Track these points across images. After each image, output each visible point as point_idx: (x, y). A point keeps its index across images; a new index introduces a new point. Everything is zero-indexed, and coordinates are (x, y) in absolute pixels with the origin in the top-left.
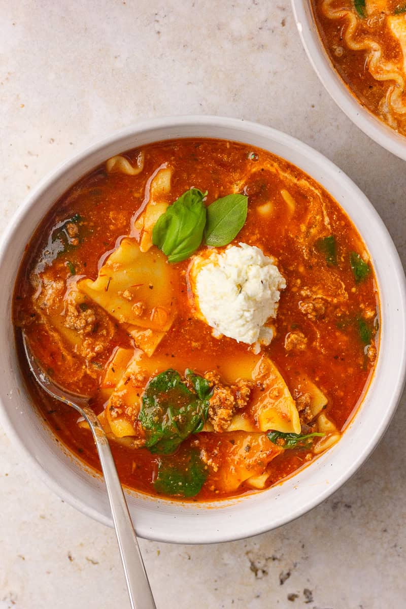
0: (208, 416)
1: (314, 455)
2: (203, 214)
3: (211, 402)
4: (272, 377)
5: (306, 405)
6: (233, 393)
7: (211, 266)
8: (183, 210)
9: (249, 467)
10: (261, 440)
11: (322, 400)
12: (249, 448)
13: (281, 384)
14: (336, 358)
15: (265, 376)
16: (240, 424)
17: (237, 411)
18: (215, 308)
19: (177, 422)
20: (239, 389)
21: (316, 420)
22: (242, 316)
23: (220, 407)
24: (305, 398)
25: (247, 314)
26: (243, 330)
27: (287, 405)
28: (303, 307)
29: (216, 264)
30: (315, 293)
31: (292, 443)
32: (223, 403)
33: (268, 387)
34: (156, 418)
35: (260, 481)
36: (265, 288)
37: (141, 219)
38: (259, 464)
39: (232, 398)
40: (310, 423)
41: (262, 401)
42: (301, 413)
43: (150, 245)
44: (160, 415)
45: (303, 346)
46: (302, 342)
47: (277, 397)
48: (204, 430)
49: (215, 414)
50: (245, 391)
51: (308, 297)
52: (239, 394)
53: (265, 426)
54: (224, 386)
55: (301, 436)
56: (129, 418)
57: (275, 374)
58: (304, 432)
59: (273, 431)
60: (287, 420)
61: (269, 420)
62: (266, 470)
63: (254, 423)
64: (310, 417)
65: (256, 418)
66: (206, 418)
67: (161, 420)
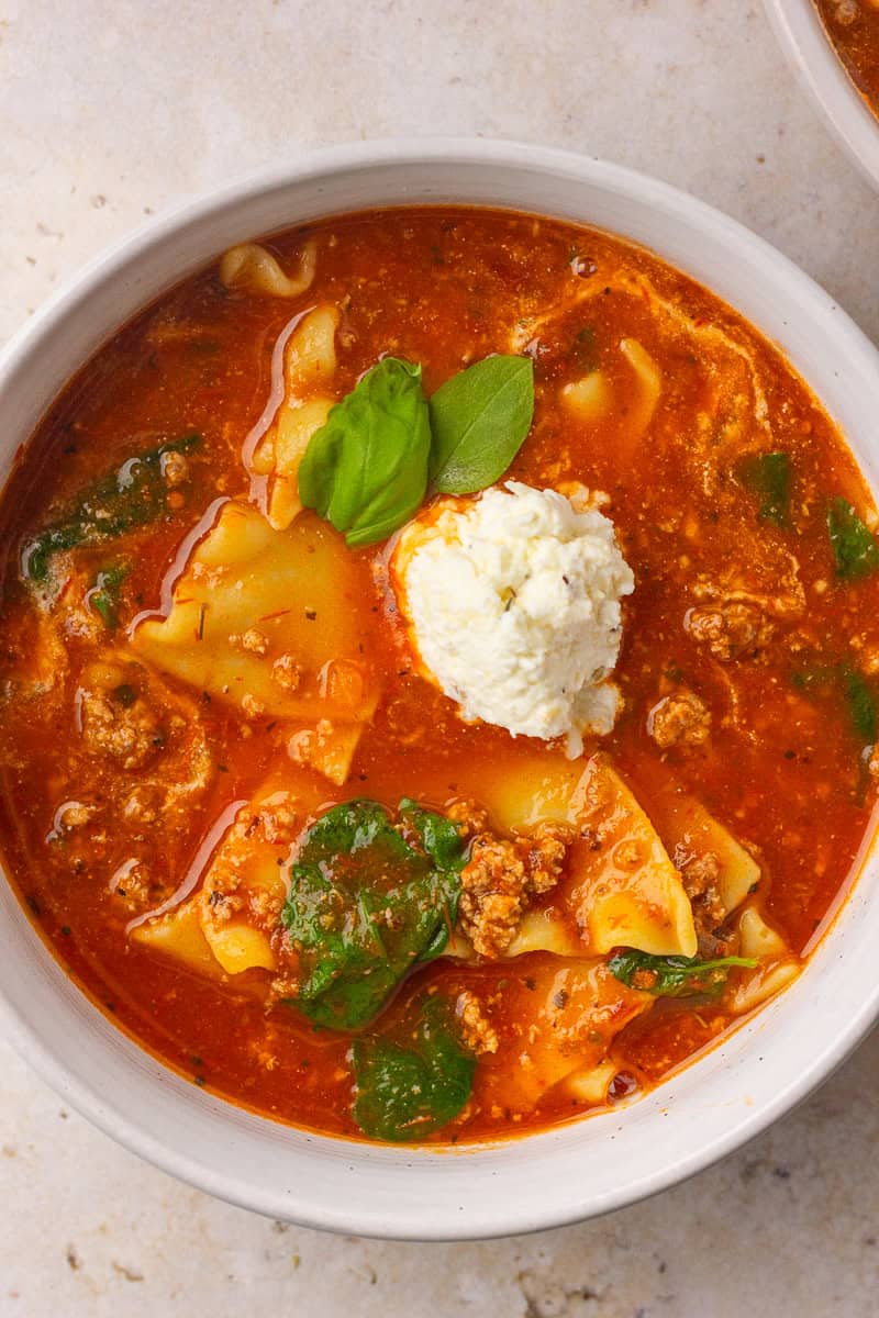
0: (459, 915)
1: (732, 1017)
2: (422, 417)
3: (466, 877)
4: (619, 813)
5: (708, 883)
6: (522, 853)
7: (438, 545)
8: (370, 414)
9: (567, 1048)
10: (594, 979)
11: (746, 871)
12: (564, 998)
13: (643, 830)
14: (791, 755)
15: (601, 813)
16: (540, 935)
17: (534, 902)
18: (452, 651)
19: (381, 926)
20: (536, 846)
21: (732, 922)
22: (515, 669)
23: (487, 890)
24: (705, 867)
25: (527, 664)
26: (522, 704)
27: (662, 884)
28: (698, 625)
29: (451, 539)
30: (728, 588)
31: (673, 981)
32: (494, 883)
33: (611, 839)
34: (327, 919)
35: (595, 1083)
36: (575, 596)
37: (268, 447)
38: (592, 1037)
39: (519, 867)
40: (719, 930)
41: (595, 875)
42: (697, 902)
43: (295, 509)
44: (338, 910)
45: (701, 735)
46: (698, 722)
47: (634, 865)
48: (449, 951)
49: (477, 909)
50: (552, 849)
51: (710, 599)
52: (535, 858)
53: (606, 939)
54: (499, 837)
55: (695, 963)
56: (257, 923)
57: (627, 805)
58: (704, 955)
59: (625, 952)
60: (661, 921)
61: (616, 922)
62: (609, 1055)
63: (576, 932)
64: (720, 915)
65: (581, 921)
66: (454, 920)
67: (339, 925)
